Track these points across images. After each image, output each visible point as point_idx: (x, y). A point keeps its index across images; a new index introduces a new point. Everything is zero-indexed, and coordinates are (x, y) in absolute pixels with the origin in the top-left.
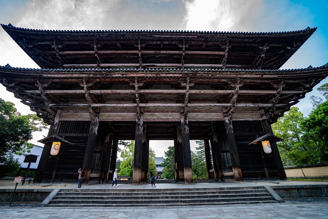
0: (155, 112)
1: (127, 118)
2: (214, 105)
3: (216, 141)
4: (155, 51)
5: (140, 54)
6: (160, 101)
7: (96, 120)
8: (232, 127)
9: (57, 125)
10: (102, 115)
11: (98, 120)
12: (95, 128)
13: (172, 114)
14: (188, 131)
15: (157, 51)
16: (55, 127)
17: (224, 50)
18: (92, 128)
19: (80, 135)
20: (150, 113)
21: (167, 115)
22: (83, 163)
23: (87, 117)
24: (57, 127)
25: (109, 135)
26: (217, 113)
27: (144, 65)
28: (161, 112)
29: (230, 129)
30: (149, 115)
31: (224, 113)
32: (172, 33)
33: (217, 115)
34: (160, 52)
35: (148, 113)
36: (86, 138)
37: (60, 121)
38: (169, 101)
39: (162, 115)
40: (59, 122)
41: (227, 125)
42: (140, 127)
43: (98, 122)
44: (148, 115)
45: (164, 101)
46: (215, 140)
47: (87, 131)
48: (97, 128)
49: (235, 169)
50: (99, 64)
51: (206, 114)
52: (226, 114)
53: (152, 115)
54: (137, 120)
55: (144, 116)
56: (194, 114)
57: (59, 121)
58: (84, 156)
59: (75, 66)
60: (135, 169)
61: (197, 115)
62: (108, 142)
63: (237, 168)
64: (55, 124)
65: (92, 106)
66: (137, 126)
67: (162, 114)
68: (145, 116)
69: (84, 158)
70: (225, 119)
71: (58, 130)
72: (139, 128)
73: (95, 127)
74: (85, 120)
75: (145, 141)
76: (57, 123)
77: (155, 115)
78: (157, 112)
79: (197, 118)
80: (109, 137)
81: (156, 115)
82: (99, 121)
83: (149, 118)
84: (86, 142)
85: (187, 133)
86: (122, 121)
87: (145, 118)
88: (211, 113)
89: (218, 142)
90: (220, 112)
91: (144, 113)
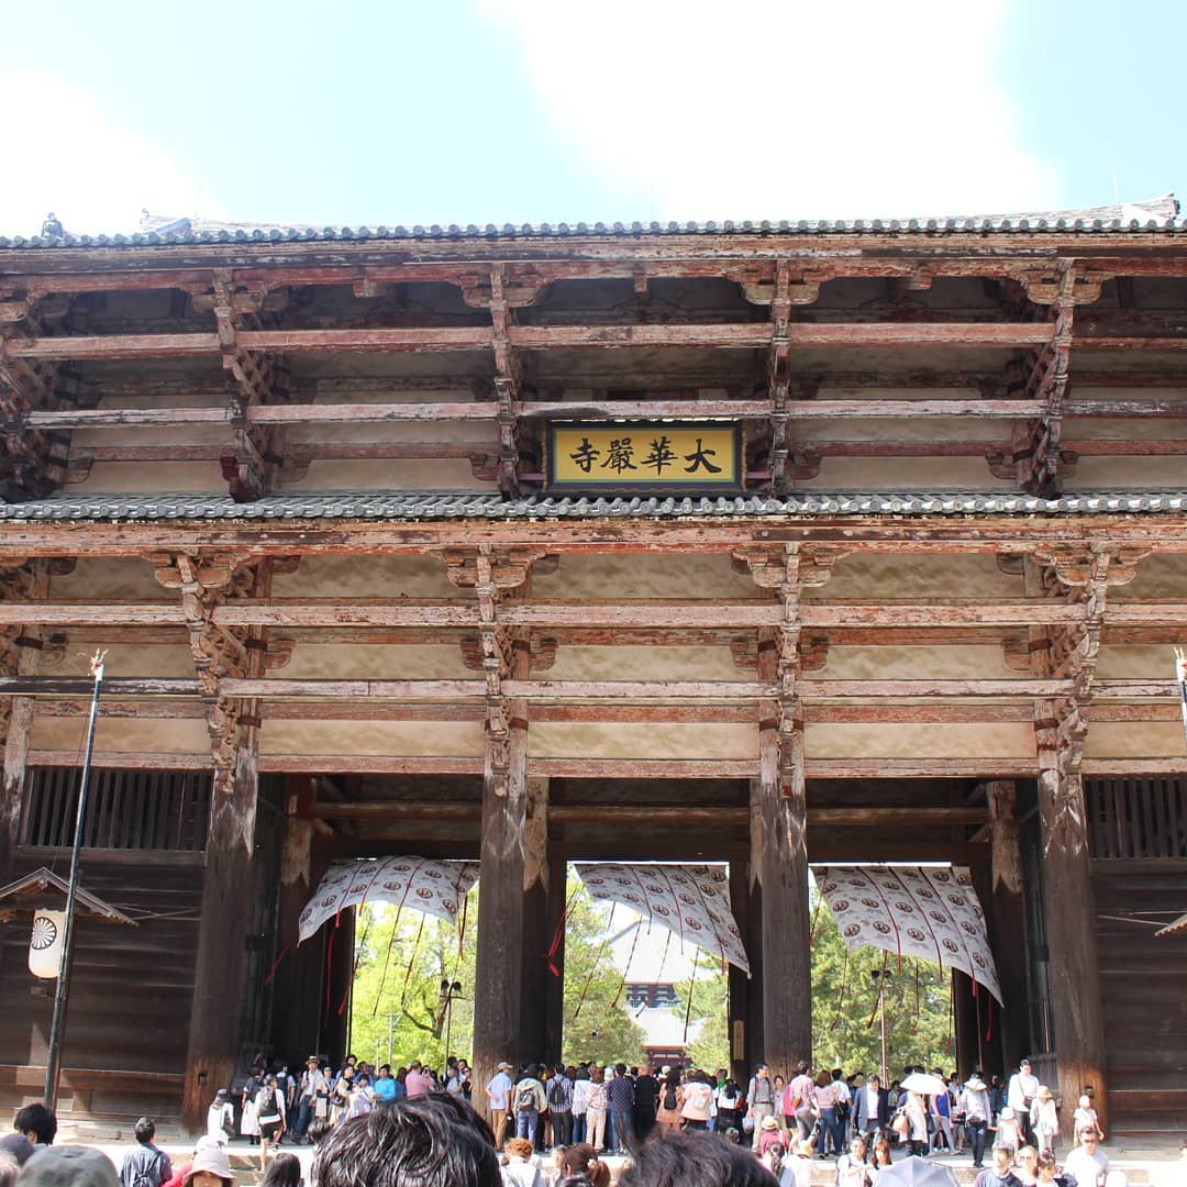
0: (597, 718)
1: (428, 753)
2: (962, 690)
3: (1011, 888)
4: (598, 330)
5: (500, 347)
6: (633, 643)
7: (244, 768)
8: (1077, 818)
9: (20, 789)
10: (277, 734)
11: (253, 767)
12: (243, 815)
13: (706, 731)
14: (802, 839)
15: (608, 329)
16: (9, 808)
17: (1047, 314)
18: (227, 821)
19: (157, 857)
20: (566, 725)
21: (677, 736)
22: (187, 1017)
23: (185, 747)
24: (19, 806)
25: (308, 836)
26: (995, 719)
27: (526, 413)
28: (639, 719)
29: (1064, 830)
30: (565, 736)
31: (1039, 726)
32: (701, 238)
33: (996, 735)
34: (629, 333)
35: (557, 725)
36: (194, 876)
37: (35, 767)
38: (689, 642)
39: (645, 737)
40: (27, 777)
41: (1049, 805)
42: (509, 817)
43: (256, 777)
44: (559, 733)
45: (654, 642)
46: (1005, 876)
47: (195, 834)
48: (251, 815)
49: (1065, 1073)
50: (244, 412)
51: (925, 729)
52: (1052, 731)
53: (580, 735)
54: (488, 773)
55: (535, 746)
56: (849, 727)
57: (28, 769)
58: (191, 979)
59: (95, 422)
60: (481, 1060)
61: (866, 736)
62: (301, 878)
63: (1077, 1069)
64: (9, 785)
65: (224, 692)
66: (487, 805)
67: (644, 731)
68: (537, 740)
69: (190, 993)
70: (1042, 767)
71: (26, 825)
72: (502, 818)
73: (239, 808)
74: (178, 766)
75: (538, 879)
76: (16, 783)
77: (599, 738)
78: (613, 718)
79: (864, 755)
80: (306, 848)
81: (605, 736)
82: (261, 775)
83: (565, 753)
84: (196, 901)
85: (792, 853)
86: (400, 771)
87: (535, 753)
88: (955, 720)
89: (1018, 889)
90: (1011, 718)
91: (533, 725)
